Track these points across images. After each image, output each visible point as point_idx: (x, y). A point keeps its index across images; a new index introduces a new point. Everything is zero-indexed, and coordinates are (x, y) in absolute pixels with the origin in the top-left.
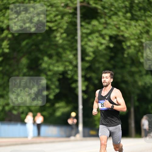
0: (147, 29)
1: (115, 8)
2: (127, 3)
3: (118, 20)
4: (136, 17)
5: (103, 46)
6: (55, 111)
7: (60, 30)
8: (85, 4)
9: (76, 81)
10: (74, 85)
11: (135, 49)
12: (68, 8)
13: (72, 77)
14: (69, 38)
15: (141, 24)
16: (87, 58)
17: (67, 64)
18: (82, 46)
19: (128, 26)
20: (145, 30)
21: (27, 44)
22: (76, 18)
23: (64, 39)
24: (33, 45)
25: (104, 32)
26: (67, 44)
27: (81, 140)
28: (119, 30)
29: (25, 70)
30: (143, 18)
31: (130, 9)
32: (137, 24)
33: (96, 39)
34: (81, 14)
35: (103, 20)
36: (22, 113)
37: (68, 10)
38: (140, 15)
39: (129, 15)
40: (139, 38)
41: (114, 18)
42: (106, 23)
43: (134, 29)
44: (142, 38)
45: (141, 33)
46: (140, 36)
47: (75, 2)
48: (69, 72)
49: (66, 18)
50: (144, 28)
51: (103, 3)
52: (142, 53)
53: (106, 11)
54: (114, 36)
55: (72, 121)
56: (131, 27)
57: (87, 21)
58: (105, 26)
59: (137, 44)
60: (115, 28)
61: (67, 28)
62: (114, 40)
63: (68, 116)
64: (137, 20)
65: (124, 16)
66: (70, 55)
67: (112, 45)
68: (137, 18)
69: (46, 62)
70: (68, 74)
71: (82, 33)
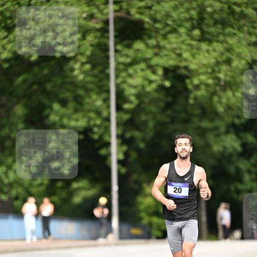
0: (228, 57)
1: (174, 21)
2: (194, 13)
3: (178, 41)
4: (208, 36)
5: (154, 86)
6: (71, 194)
7: (79, 57)
8: (122, 14)
9: (108, 144)
10: (103, 152)
11: (207, 90)
12: (94, 21)
13: (101, 137)
14: (96, 71)
15: (217, 48)
16: (126, 106)
17: (93, 115)
18: (117, 86)
19: (194, 51)
20: (224, 58)
21: (24, 81)
22: (108, 38)
23: (86, 73)
24: (33, 83)
25: (155, 61)
26: (92, 82)
27: (117, 244)
28: (180, 59)
29: (21, 126)
30: (221, 38)
31: (199, 22)
32: (210, 48)
33: (141, 74)
34: (116, 30)
35: (152, 42)
36: (16, 198)
37: (93, 24)
38: (215, 34)
39: (197, 32)
40: (213, 71)
41: (172, 38)
42: (158, 46)
43: (205, 56)
44: (219, 72)
45: (218, 63)
46: (216, 69)
47: (106, 11)
48: (96, 130)
49: (90, 38)
50: (222, 54)
51: (152, 12)
52: (220, 97)
53: (158, 25)
54: (171, 68)
55: (100, 212)
56: (201, 52)
57: (126, 42)
58: (156, 50)
59: (210, 81)
60: (173, 56)
61: (93, 54)
62: (171, 74)
63: (95, 203)
64: (210, 42)
65: (188, 35)
66: (97, 100)
67: (167, 84)
68: (211, 38)
69: (57, 113)
70: (94, 133)
71: (118, 63)
